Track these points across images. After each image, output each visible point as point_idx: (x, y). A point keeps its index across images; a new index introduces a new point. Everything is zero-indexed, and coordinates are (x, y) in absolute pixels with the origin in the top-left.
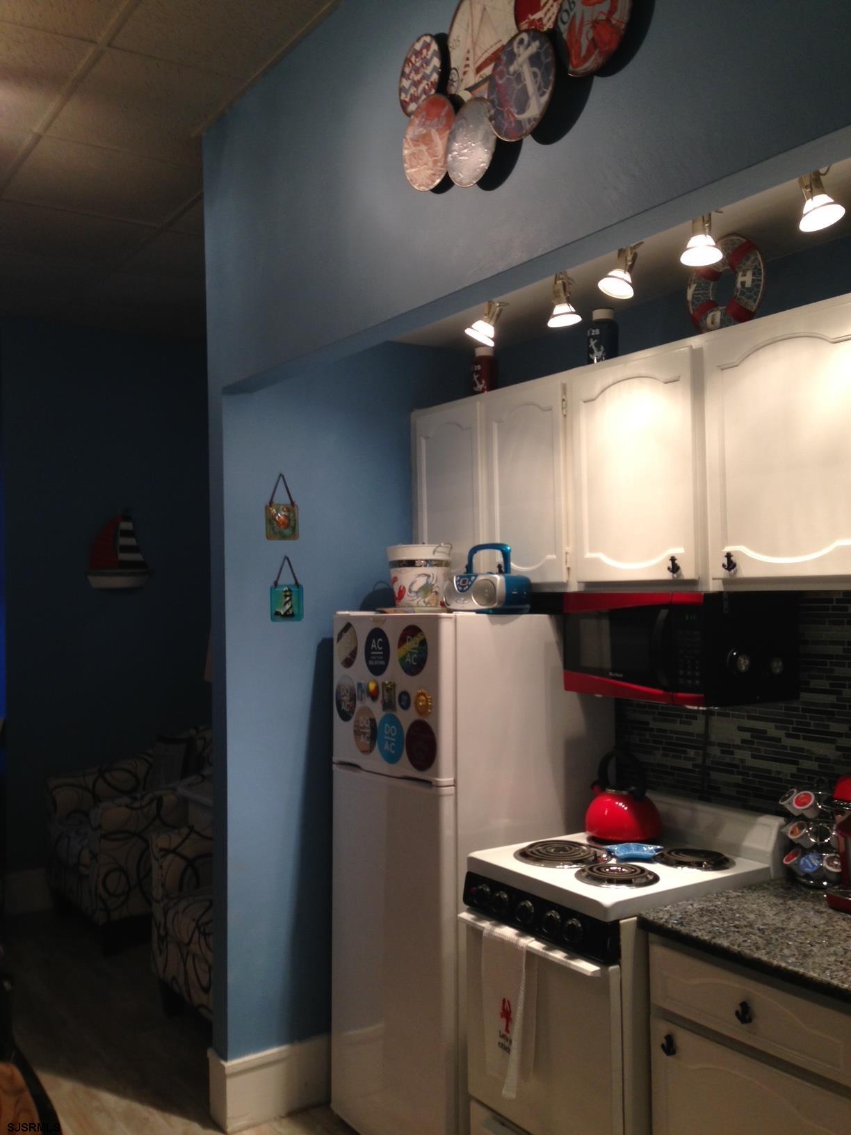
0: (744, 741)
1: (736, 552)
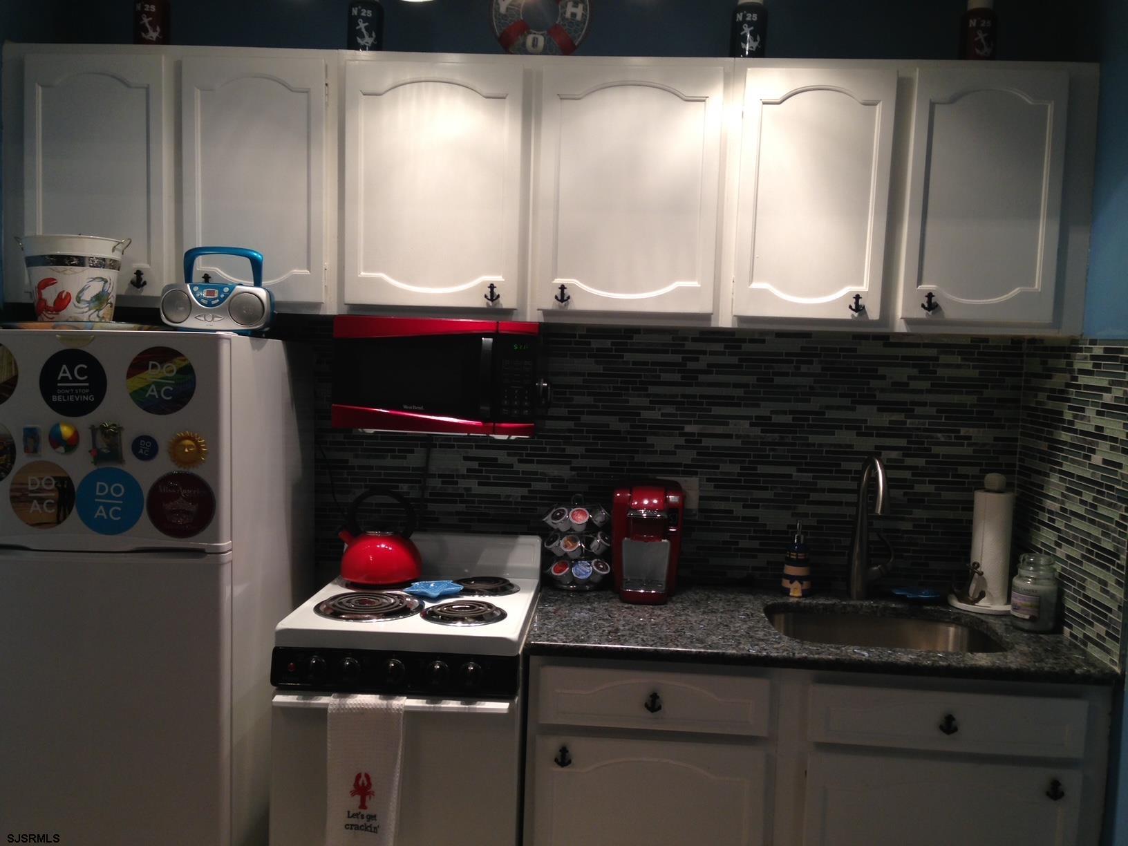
0: (469, 470)
1: (570, 284)
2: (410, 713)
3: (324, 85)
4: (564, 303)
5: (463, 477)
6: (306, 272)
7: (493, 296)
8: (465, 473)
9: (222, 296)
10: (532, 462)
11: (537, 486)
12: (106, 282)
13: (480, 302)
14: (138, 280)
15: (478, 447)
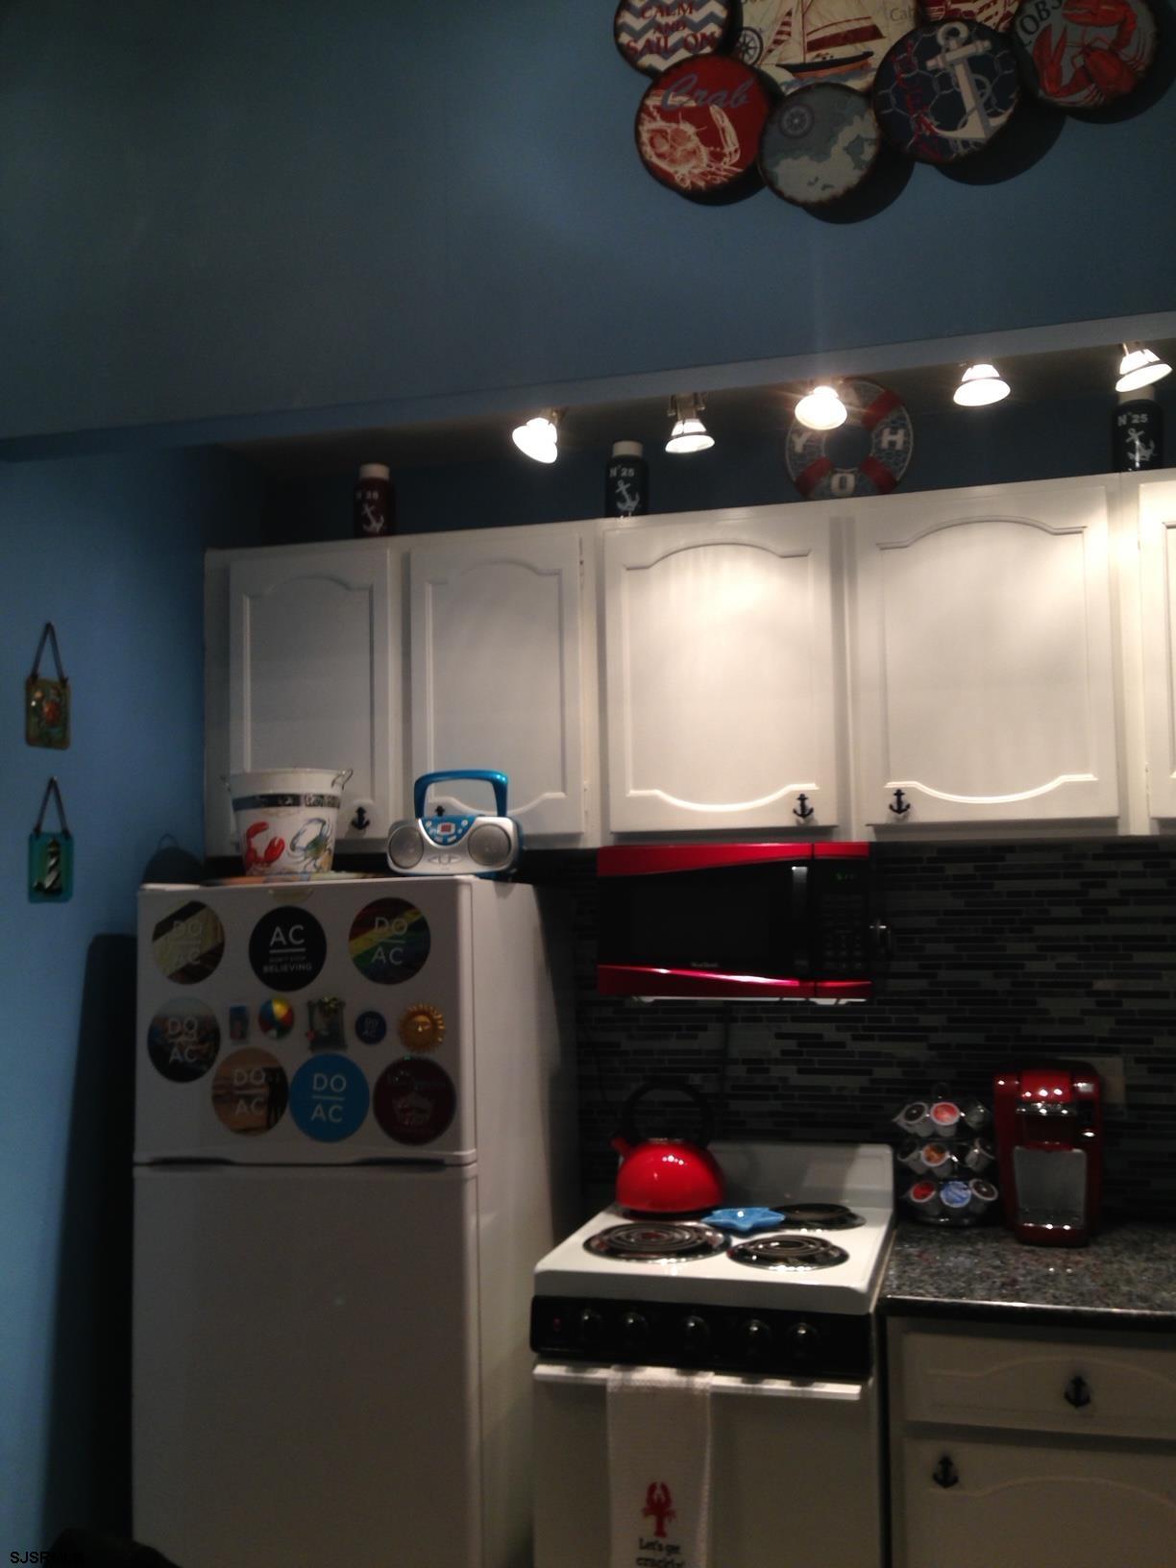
0: (784, 1053)
1: (906, 788)
2: (720, 1396)
3: (578, 564)
4: (902, 814)
5: (777, 1062)
6: (560, 795)
7: (805, 811)
8: (779, 1056)
9: (460, 831)
10: (871, 1038)
11: (880, 1073)
12: (324, 823)
13: (787, 819)
14: (360, 821)
15: (795, 1020)
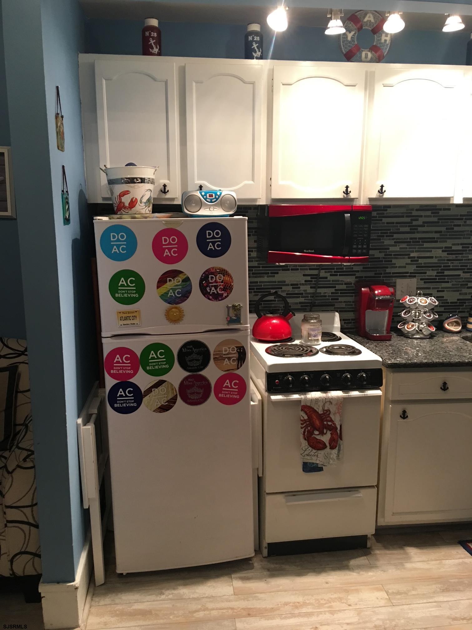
1: (386, 184)
4: (382, 194)
6: (251, 182)
7: (347, 192)
8: (304, 282)
9: (217, 197)
10: (337, 275)
11: (338, 287)
12: (151, 190)
13: (340, 195)
14: (164, 190)
15: (310, 269)
